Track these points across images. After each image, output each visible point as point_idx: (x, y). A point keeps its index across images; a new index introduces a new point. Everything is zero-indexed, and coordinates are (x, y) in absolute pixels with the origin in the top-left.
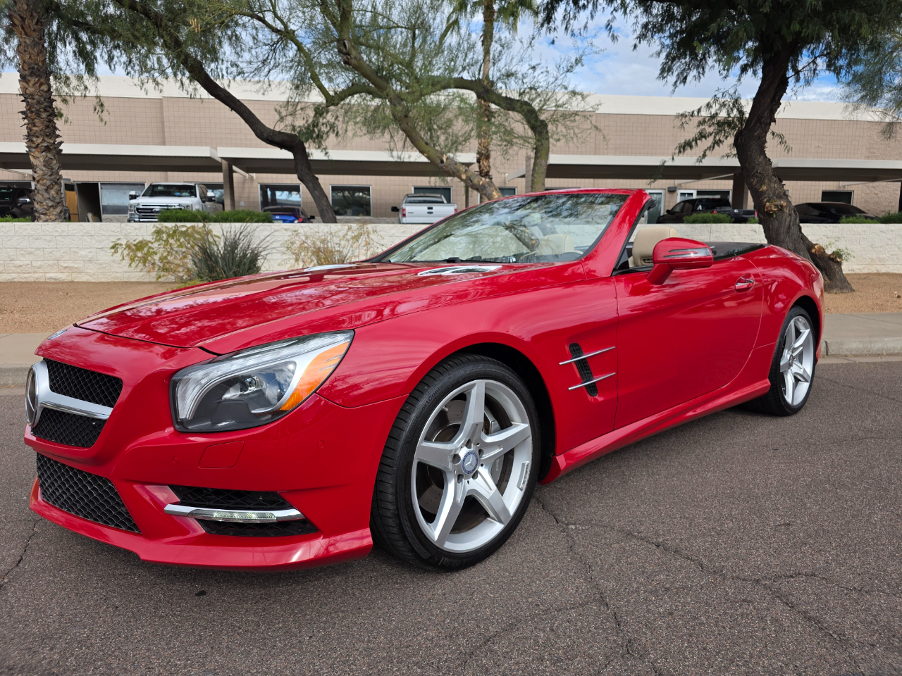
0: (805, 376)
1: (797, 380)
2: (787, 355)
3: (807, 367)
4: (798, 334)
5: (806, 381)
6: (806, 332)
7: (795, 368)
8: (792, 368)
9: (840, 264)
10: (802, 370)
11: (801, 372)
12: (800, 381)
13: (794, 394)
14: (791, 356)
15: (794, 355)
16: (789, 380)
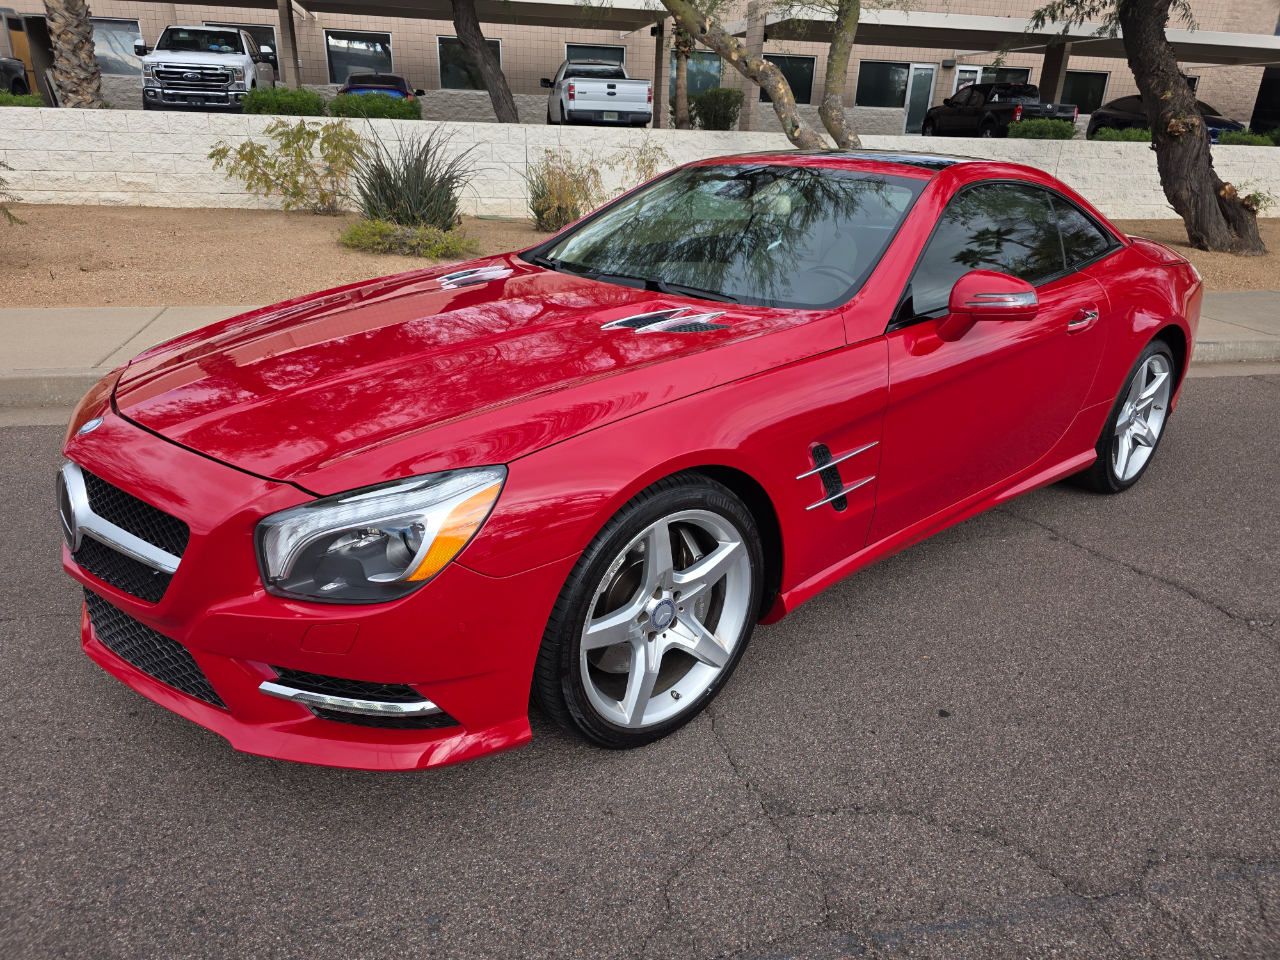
0: (1149, 439)
1: (1136, 443)
2: (1128, 409)
3: (1154, 424)
4: (1151, 377)
5: (1149, 445)
6: (1162, 377)
7: (1136, 428)
8: (1132, 427)
9: (1254, 212)
10: (1146, 431)
11: (1144, 432)
12: (1140, 444)
13: (1129, 462)
14: (1135, 410)
15: (1139, 408)
16: (1125, 444)
